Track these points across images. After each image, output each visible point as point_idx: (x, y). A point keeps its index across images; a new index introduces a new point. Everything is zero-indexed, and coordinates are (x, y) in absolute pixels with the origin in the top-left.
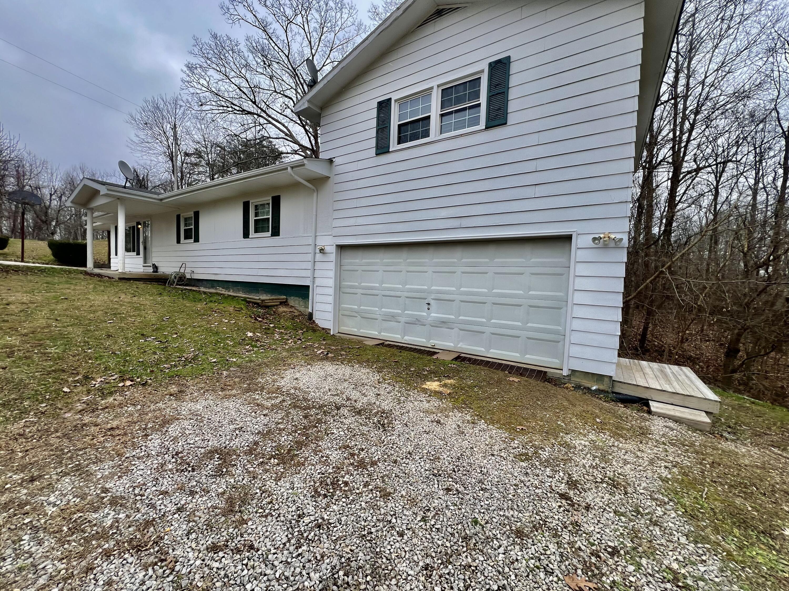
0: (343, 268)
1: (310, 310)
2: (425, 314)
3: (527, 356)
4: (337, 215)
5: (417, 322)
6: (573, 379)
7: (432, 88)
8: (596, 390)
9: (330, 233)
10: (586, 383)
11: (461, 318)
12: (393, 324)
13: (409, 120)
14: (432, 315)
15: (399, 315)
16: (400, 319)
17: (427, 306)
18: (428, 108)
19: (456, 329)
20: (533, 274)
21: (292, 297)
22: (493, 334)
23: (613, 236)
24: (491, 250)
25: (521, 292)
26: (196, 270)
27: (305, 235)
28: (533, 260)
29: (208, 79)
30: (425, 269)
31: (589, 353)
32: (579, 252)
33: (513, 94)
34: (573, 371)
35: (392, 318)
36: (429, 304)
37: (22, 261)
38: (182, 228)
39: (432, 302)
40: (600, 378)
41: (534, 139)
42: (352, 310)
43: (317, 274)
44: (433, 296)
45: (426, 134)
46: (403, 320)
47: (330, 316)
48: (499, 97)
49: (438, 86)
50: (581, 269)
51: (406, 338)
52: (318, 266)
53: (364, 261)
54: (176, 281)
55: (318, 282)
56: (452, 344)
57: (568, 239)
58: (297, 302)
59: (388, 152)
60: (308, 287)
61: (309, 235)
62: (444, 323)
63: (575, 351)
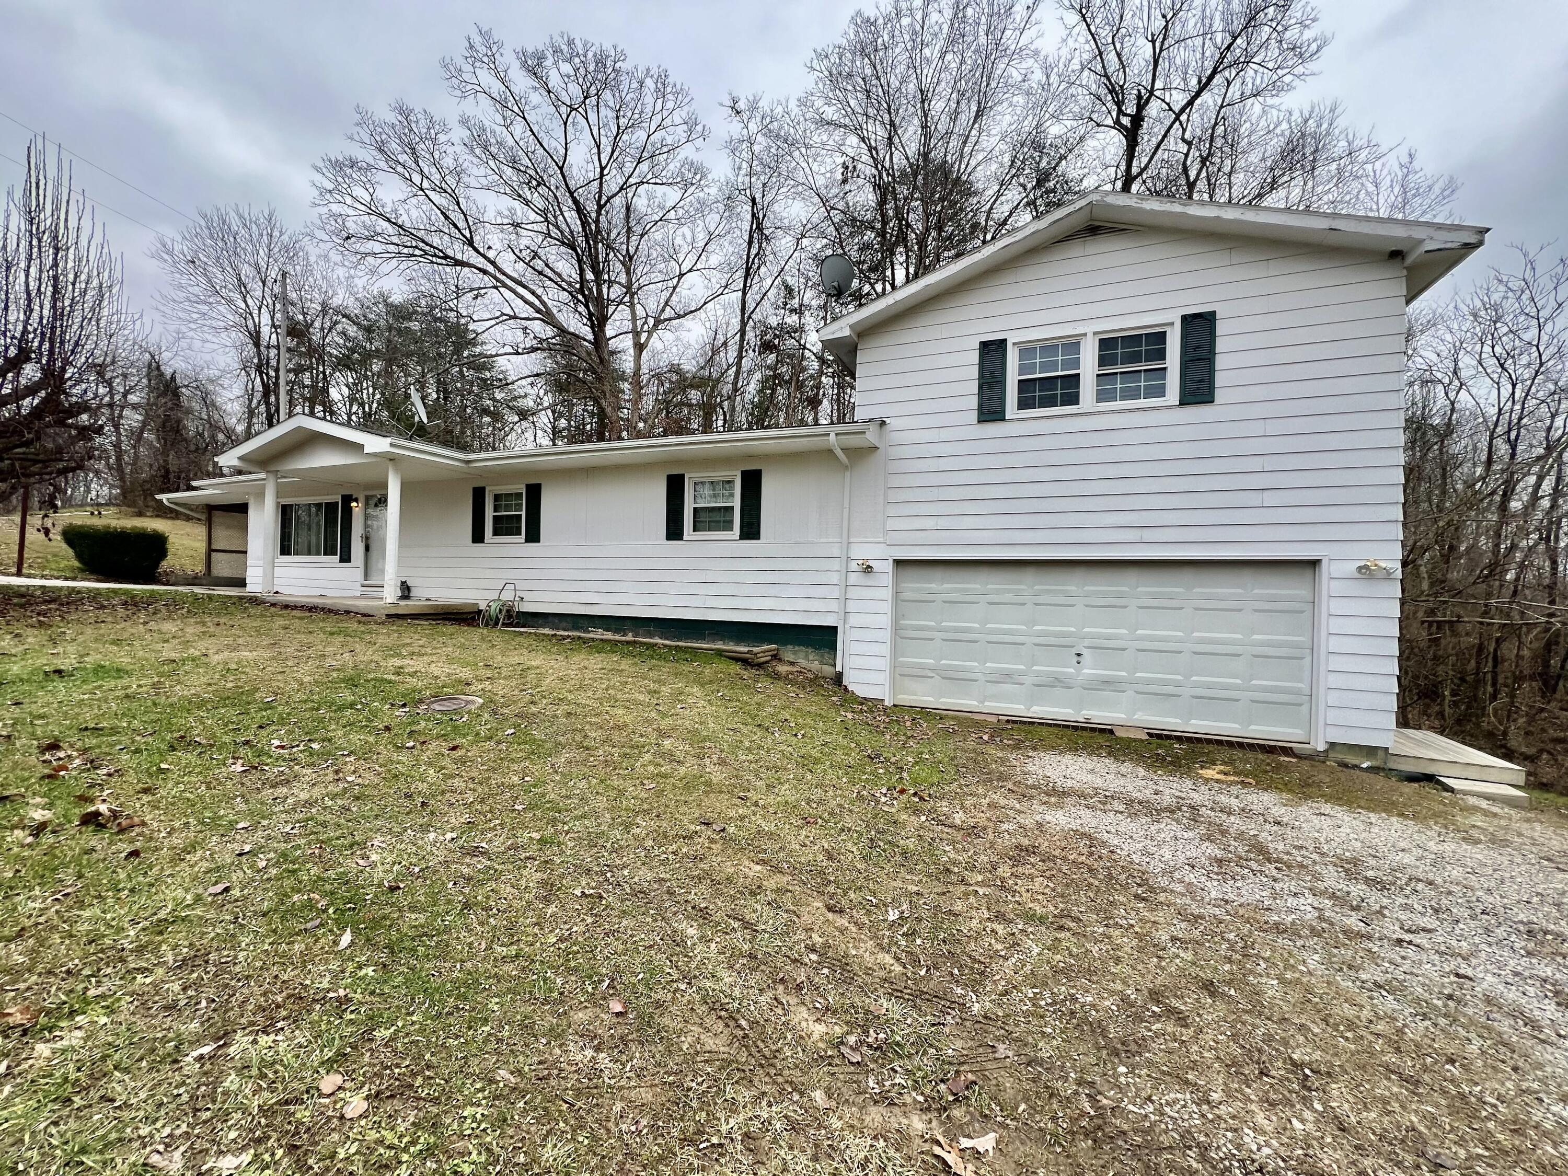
0: (904, 596)
1: (839, 669)
2: (1072, 670)
3: (1253, 727)
4: (892, 510)
5: (1059, 682)
6: (1331, 754)
7: (1085, 335)
8: (1368, 768)
9: (881, 540)
10: (1351, 759)
11: (1138, 675)
12: (1008, 687)
13: (1038, 376)
14: (1085, 671)
15: (1020, 673)
16: (1021, 679)
17: (1076, 659)
18: (1076, 363)
19: (1130, 693)
20: (1256, 611)
21: (790, 647)
22: (1194, 697)
23: (1383, 564)
24: (1188, 576)
25: (1240, 636)
26: (527, 596)
27: (823, 540)
28: (1256, 591)
29: (371, 190)
30: (1070, 601)
31: (1353, 718)
32: (1333, 584)
33: (1221, 362)
34: (1332, 745)
35: (1008, 677)
36: (1079, 655)
37: (19, 573)
38: (489, 514)
39: (1085, 652)
40: (1371, 751)
41: (1258, 428)
42: (922, 667)
43: (851, 606)
44: (1087, 642)
45: (1074, 399)
46: (1029, 680)
47: (883, 678)
48: (1200, 364)
49: (1095, 333)
50: (1336, 606)
51: (1035, 708)
52: (853, 593)
53: (945, 586)
54: (501, 617)
55: (853, 620)
56: (1123, 716)
57: (1313, 564)
58: (802, 655)
59: (1004, 419)
60: (835, 629)
61: (831, 540)
62: (1108, 683)
63: (1333, 716)
